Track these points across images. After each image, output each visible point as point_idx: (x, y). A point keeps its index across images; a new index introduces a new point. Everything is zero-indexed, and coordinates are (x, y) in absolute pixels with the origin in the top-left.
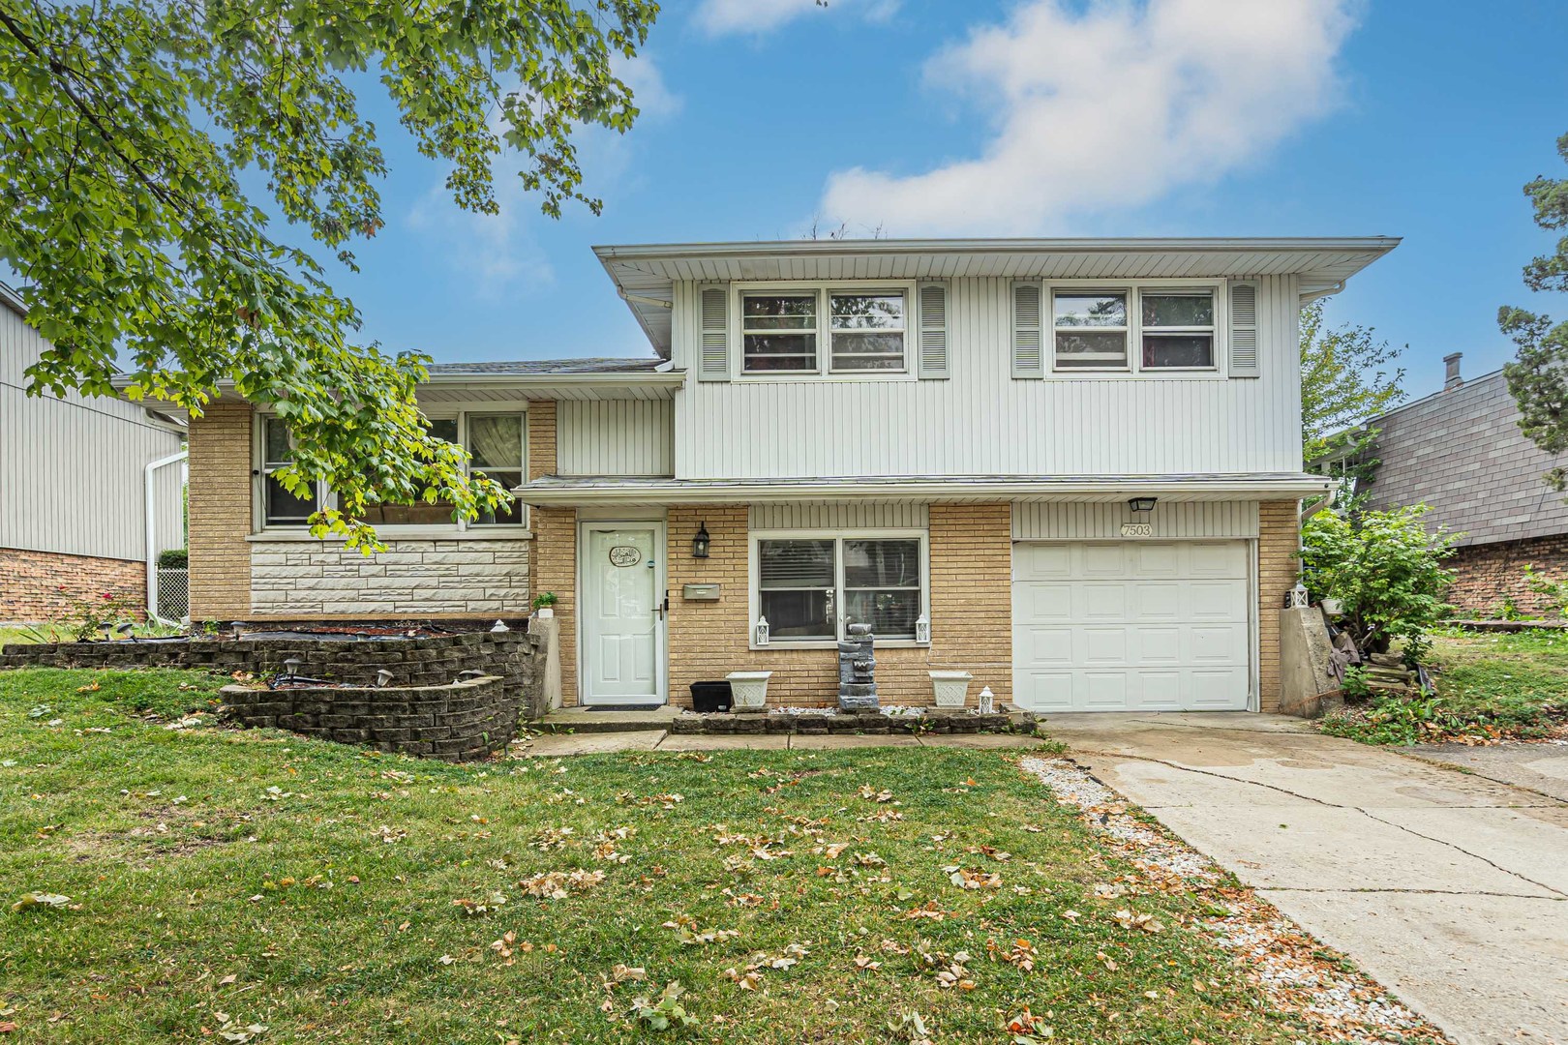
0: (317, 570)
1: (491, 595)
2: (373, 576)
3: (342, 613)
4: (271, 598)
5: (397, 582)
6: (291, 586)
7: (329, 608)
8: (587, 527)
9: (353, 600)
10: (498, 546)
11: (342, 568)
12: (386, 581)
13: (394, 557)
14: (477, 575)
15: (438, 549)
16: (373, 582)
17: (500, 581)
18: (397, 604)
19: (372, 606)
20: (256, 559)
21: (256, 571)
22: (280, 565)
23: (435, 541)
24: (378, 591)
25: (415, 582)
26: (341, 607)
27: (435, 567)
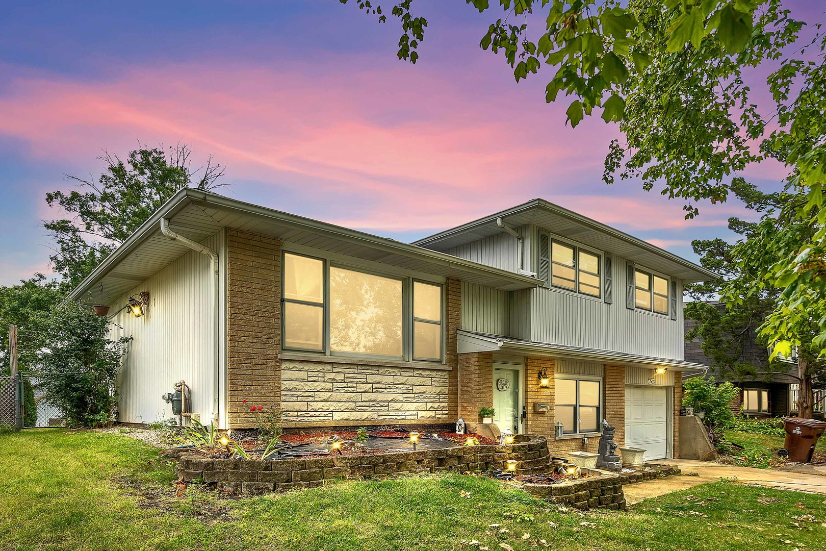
0: (329, 385)
1: (432, 407)
2: (366, 392)
3: (346, 420)
4: (297, 408)
5: (380, 397)
6: (311, 399)
7: (337, 416)
9: (353, 410)
10: (434, 374)
11: (345, 385)
12: (373, 396)
13: (378, 378)
14: (424, 393)
15: (403, 374)
16: (366, 397)
17: (434, 398)
18: (380, 413)
19: (366, 415)
20: (285, 375)
21: (285, 385)
22: (303, 380)
23: (401, 368)
24: (368, 404)
25: (390, 397)
26: (345, 415)
27: (401, 386)
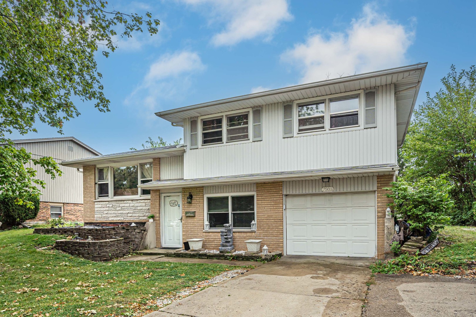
0: (107, 209)
1: (145, 215)
2: (119, 210)
3: (113, 220)
4: (99, 216)
5: (124, 212)
6: (103, 213)
7: (110, 219)
8: (163, 195)
9: (115, 217)
10: (146, 201)
11: (113, 208)
12: (121, 212)
13: (123, 205)
14: (142, 209)
15: (133, 202)
16: (119, 212)
17: (147, 211)
18: (124, 218)
19: (119, 218)
20: (96, 206)
21: (96, 209)
22: (100, 208)
23: (132, 200)
24: (120, 214)
25: (128, 212)
26: (112, 219)
27: (132, 207)
